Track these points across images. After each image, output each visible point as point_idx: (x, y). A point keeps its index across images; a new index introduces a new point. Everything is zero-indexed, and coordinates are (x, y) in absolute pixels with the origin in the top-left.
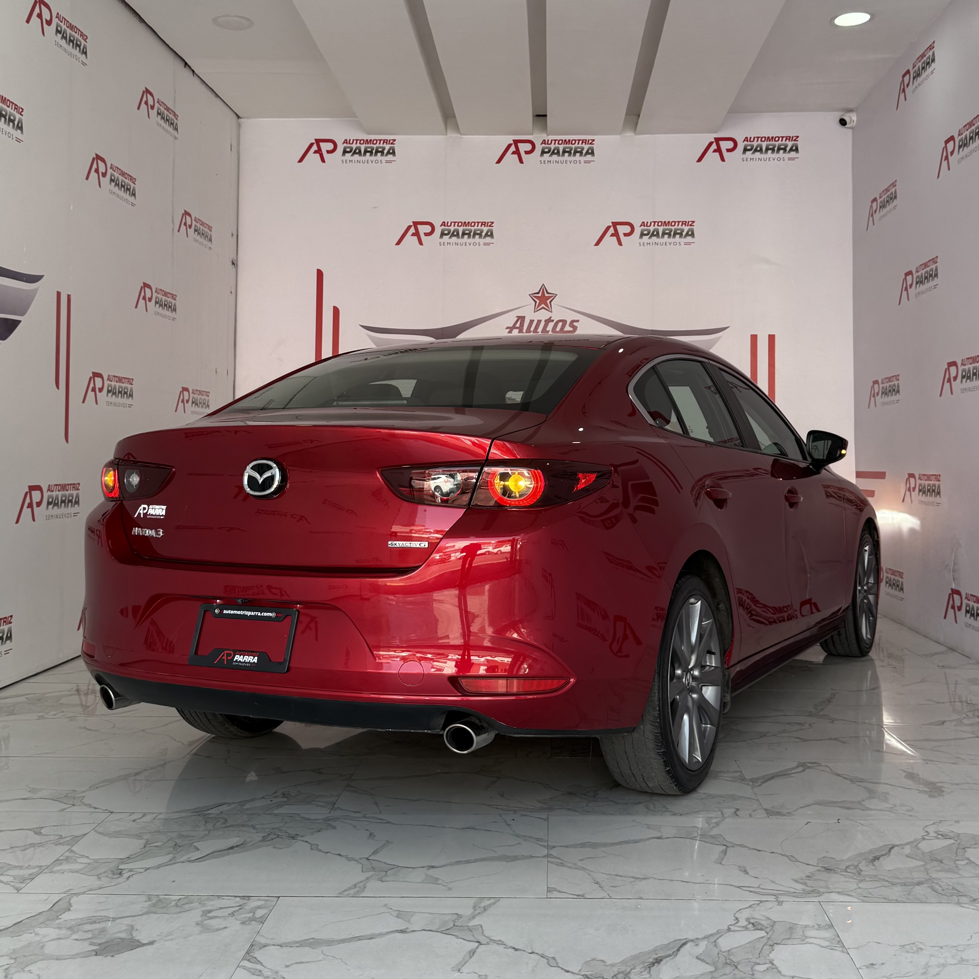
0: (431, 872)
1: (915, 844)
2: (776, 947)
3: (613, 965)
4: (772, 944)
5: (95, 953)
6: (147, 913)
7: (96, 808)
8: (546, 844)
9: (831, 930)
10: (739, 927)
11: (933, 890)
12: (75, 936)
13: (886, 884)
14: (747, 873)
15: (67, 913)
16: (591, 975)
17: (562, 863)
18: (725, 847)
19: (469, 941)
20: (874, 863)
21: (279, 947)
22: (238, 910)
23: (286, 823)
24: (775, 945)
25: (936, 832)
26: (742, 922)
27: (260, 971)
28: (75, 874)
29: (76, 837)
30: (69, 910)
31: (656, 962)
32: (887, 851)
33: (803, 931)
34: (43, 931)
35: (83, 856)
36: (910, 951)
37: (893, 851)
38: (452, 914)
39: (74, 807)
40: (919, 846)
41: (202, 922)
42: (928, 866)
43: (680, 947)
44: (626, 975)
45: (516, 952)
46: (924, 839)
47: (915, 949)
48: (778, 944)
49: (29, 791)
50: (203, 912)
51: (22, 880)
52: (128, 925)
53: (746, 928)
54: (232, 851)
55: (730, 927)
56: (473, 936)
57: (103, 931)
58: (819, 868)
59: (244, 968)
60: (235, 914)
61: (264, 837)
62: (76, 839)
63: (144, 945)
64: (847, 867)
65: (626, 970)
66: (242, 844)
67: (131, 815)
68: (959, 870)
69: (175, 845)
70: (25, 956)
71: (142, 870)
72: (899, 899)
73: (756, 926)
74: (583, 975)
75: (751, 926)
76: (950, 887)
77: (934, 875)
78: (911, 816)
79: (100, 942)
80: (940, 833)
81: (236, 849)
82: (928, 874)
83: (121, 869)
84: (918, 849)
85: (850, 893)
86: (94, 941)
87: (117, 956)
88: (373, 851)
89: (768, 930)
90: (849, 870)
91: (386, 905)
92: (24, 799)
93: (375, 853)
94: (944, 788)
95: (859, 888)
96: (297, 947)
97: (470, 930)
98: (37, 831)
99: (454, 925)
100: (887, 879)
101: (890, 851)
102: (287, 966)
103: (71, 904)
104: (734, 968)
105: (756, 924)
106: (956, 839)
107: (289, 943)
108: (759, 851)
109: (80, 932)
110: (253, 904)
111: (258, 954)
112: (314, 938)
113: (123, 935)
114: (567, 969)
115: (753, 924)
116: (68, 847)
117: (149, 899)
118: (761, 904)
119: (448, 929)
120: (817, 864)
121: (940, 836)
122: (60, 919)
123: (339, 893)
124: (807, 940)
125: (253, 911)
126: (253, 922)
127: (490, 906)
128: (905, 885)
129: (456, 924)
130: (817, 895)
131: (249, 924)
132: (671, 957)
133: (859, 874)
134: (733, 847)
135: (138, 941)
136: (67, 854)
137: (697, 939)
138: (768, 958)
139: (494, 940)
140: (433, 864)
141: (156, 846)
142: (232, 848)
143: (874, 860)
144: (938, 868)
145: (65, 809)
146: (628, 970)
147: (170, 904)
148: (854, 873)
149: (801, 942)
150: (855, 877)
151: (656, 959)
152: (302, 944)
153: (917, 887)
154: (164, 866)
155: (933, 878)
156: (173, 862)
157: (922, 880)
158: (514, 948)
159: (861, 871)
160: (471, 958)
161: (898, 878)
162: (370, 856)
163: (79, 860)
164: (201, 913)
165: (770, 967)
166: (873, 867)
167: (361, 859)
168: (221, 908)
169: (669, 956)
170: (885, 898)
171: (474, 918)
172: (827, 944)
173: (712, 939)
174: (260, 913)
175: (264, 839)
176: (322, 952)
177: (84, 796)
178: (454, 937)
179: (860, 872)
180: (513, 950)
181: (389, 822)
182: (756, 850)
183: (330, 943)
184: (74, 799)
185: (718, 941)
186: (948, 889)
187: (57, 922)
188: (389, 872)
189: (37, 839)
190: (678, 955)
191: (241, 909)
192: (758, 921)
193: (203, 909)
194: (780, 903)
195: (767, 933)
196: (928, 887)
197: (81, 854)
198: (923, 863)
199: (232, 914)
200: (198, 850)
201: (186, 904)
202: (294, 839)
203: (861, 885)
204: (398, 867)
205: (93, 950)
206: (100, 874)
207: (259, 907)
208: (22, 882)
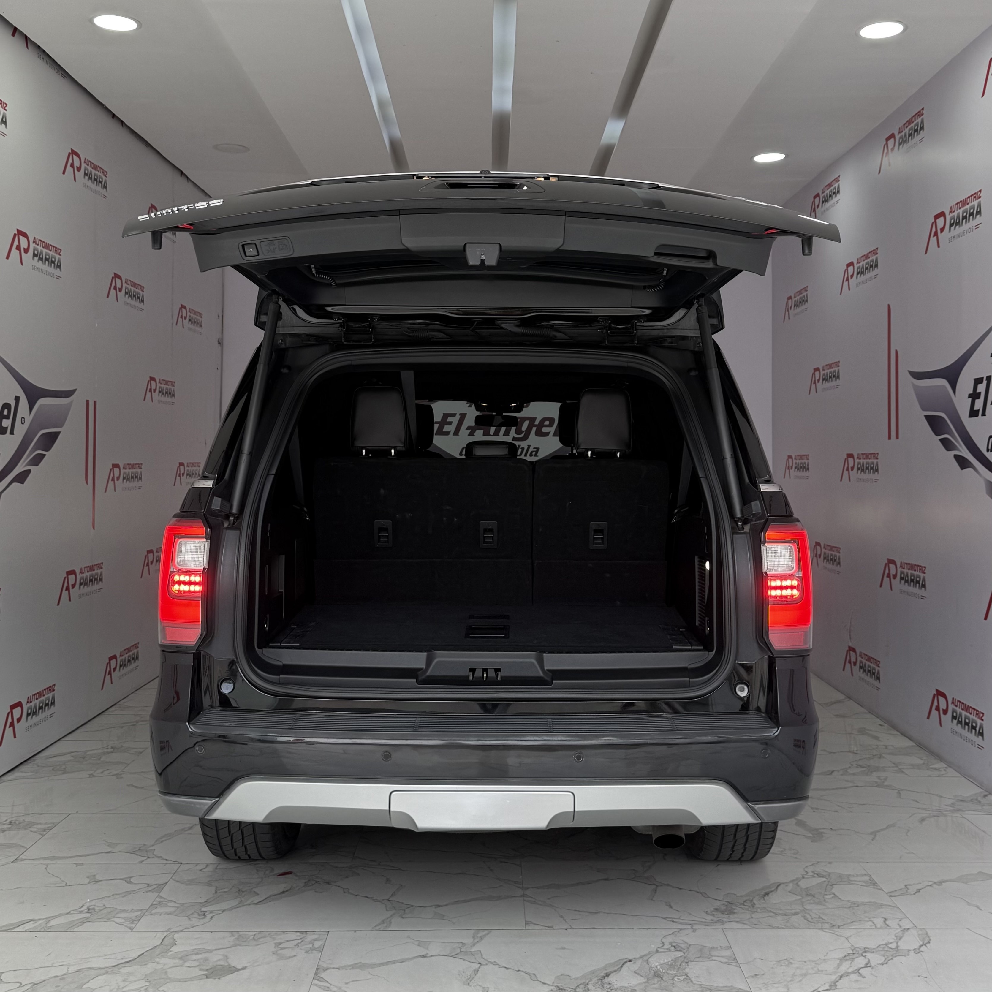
0: (439, 910)
1: (796, 881)
2: (690, 963)
3: (576, 979)
4: (687, 961)
5: (206, 977)
6: (235, 945)
7: (167, 860)
8: (521, 886)
9: (730, 950)
10: (664, 949)
11: (805, 919)
12: (187, 964)
13: (772, 914)
14: (671, 907)
15: (174, 946)
16: (561, 986)
17: (535, 902)
18: (655, 886)
19: (473, 963)
20: (765, 898)
21: (337, 970)
22: (301, 943)
23: (320, 871)
24: (689, 962)
25: (813, 872)
26: (667, 946)
27: (328, 988)
28: (170, 916)
29: (160, 885)
30: (176, 944)
31: (606, 976)
32: (775, 888)
33: (710, 951)
34: (163, 961)
35: (171, 901)
36: (783, 965)
37: (779, 888)
38: (458, 943)
39: (149, 859)
40: (800, 883)
41: (277, 952)
42: (804, 900)
43: (623, 964)
44: (585, 985)
45: (508, 970)
46: (803, 878)
47: (787, 963)
48: (691, 961)
49: (108, 846)
50: (275, 944)
51: (131, 921)
52: (223, 955)
53: (669, 950)
54: (283, 895)
55: (658, 949)
56: (476, 959)
57: (206, 960)
58: (724, 902)
59: (316, 985)
60: (300, 945)
61: (305, 883)
62: (161, 887)
63: (239, 970)
64: (745, 901)
65: (585, 982)
66: (290, 889)
67: (196, 866)
68: (826, 902)
69: (239, 890)
70: (155, 980)
71: (220, 912)
72: (780, 926)
73: (676, 948)
74: (555, 986)
75: (673, 948)
76: (817, 916)
77: (807, 907)
78: (796, 858)
79: (208, 968)
80: (816, 872)
81: (287, 893)
82: (803, 906)
83: (204, 911)
84: (798, 886)
85: (745, 922)
86: (203, 967)
87: (223, 978)
88: (391, 894)
89: (685, 951)
90: (745, 904)
91: (409, 937)
92: (107, 853)
93: (392, 895)
94: (824, 833)
95: (752, 918)
96: (350, 969)
97: (472, 954)
98: (128, 880)
99: (461, 951)
100: (772, 910)
101: (777, 888)
102: (347, 984)
103: (175, 940)
104: (660, 979)
105: (676, 947)
106: (827, 877)
107: (344, 966)
108: (680, 889)
109: (190, 961)
110: (310, 937)
111: (323, 975)
112: (361, 963)
113: (222, 963)
114: (544, 982)
115: (674, 947)
116: (157, 894)
117: (233, 936)
118: (681, 932)
119: (456, 954)
120: (723, 899)
121: (815, 875)
122: (171, 951)
123: (373, 928)
124: (712, 958)
125: (312, 942)
126: (314, 951)
127: (485, 936)
128: (786, 915)
129: (462, 950)
130: (722, 923)
131: (312, 953)
132: (616, 972)
133: (753, 907)
134: (661, 886)
135: (234, 967)
136: (158, 899)
137: (635, 958)
138: (684, 971)
139: (491, 962)
140: (440, 904)
141: (224, 892)
142: (283, 892)
143: (765, 896)
144: (812, 901)
145: (143, 861)
146: (587, 982)
147: (249, 938)
148: (749, 906)
149: (708, 960)
150: (750, 909)
151: (606, 974)
152: (353, 967)
153: (794, 917)
154: (235, 908)
155: (807, 910)
156: (241, 904)
157: (798, 911)
158: (505, 967)
159: (755, 904)
160: (476, 975)
161: (781, 910)
162: (390, 898)
163: (169, 904)
164: (274, 945)
165: (685, 978)
166: (764, 901)
167: (383, 900)
168: (288, 941)
169: (615, 971)
170: (769, 926)
171: (474, 945)
172: (726, 961)
173: (646, 958)
174: (317, 944)
175: (306, 885)
176: (369, 973)
177: (154, 850)
178: (462, 960)
179: (753, 905)
180: (505, 969)
181: (400, 869)
182: (678, 888)
183: (373, 966)
184: (147, 852)
185: (650, 960)
186: (816, 918)
187: (170, 953)
188: (407, 911)
189: (130, 887)
190: (621, 971)
191: (302, 941)
192: (678, 944)
193: (275, 941)
194: (694, 930)
195: (684, 953)
196: (802, 916)
197: (170, 899)
198: (800, 897)
199: (297, 945)
200: (258, 894)
201: (261, 938)
202: (329, 885)
203: (753, 916)
204: (413, 906)
205: (204, 975)
206: (189, 915)
207: (316, 940)
208: (132, 923)
